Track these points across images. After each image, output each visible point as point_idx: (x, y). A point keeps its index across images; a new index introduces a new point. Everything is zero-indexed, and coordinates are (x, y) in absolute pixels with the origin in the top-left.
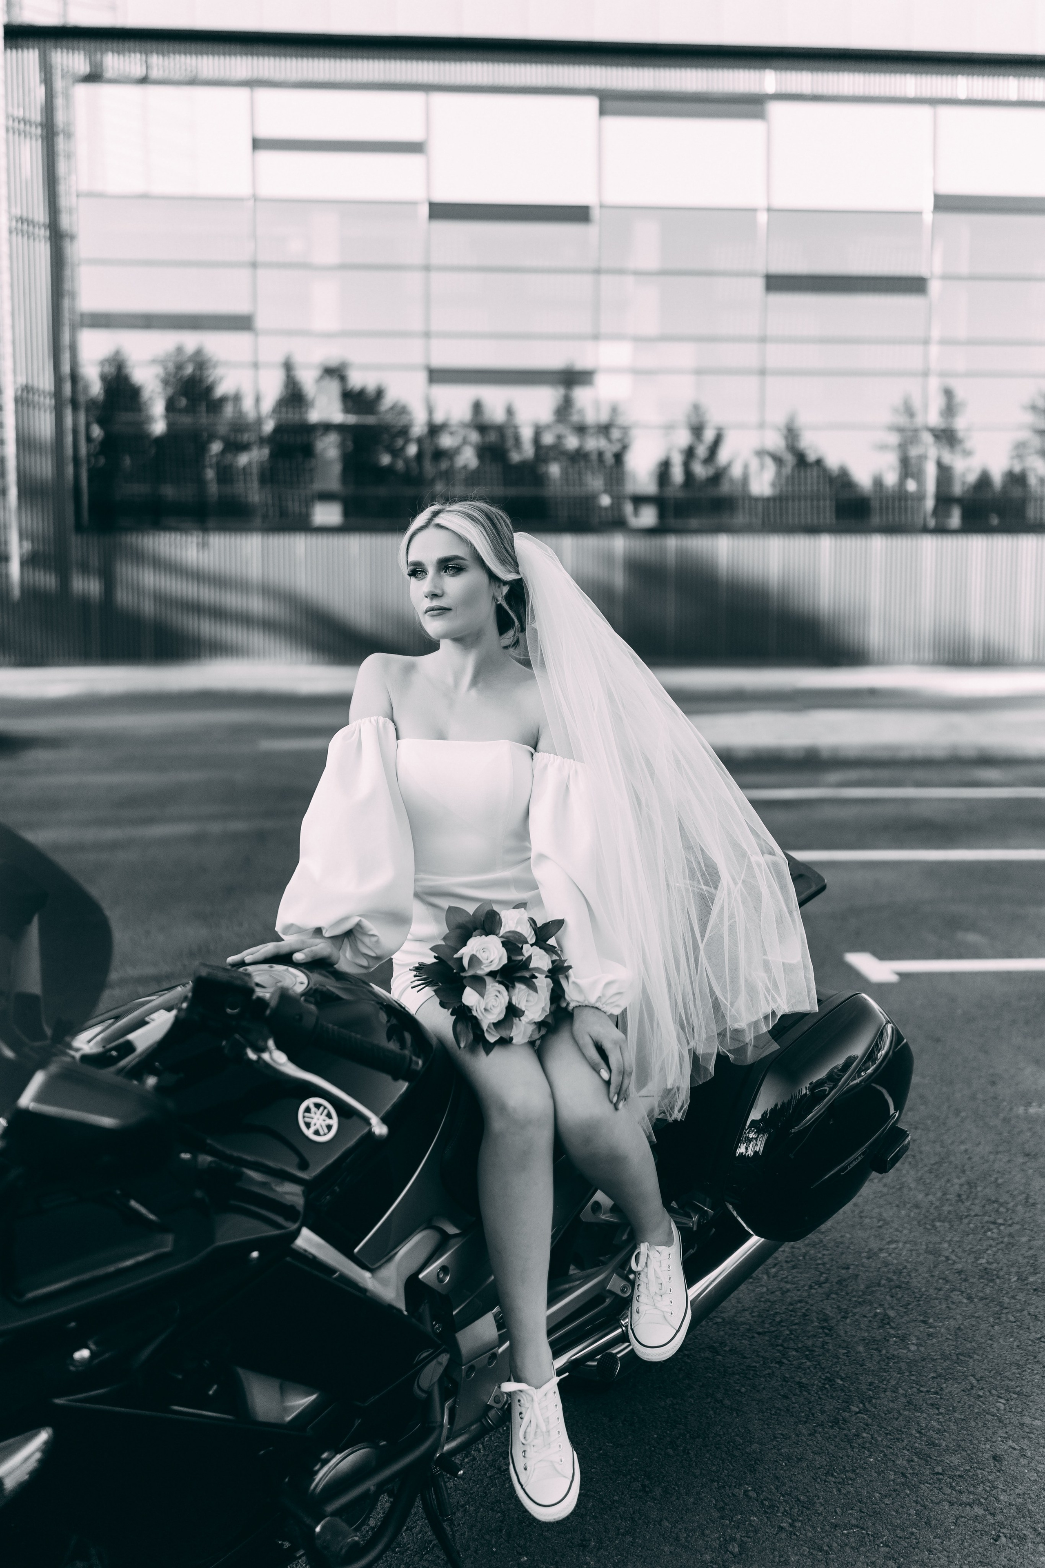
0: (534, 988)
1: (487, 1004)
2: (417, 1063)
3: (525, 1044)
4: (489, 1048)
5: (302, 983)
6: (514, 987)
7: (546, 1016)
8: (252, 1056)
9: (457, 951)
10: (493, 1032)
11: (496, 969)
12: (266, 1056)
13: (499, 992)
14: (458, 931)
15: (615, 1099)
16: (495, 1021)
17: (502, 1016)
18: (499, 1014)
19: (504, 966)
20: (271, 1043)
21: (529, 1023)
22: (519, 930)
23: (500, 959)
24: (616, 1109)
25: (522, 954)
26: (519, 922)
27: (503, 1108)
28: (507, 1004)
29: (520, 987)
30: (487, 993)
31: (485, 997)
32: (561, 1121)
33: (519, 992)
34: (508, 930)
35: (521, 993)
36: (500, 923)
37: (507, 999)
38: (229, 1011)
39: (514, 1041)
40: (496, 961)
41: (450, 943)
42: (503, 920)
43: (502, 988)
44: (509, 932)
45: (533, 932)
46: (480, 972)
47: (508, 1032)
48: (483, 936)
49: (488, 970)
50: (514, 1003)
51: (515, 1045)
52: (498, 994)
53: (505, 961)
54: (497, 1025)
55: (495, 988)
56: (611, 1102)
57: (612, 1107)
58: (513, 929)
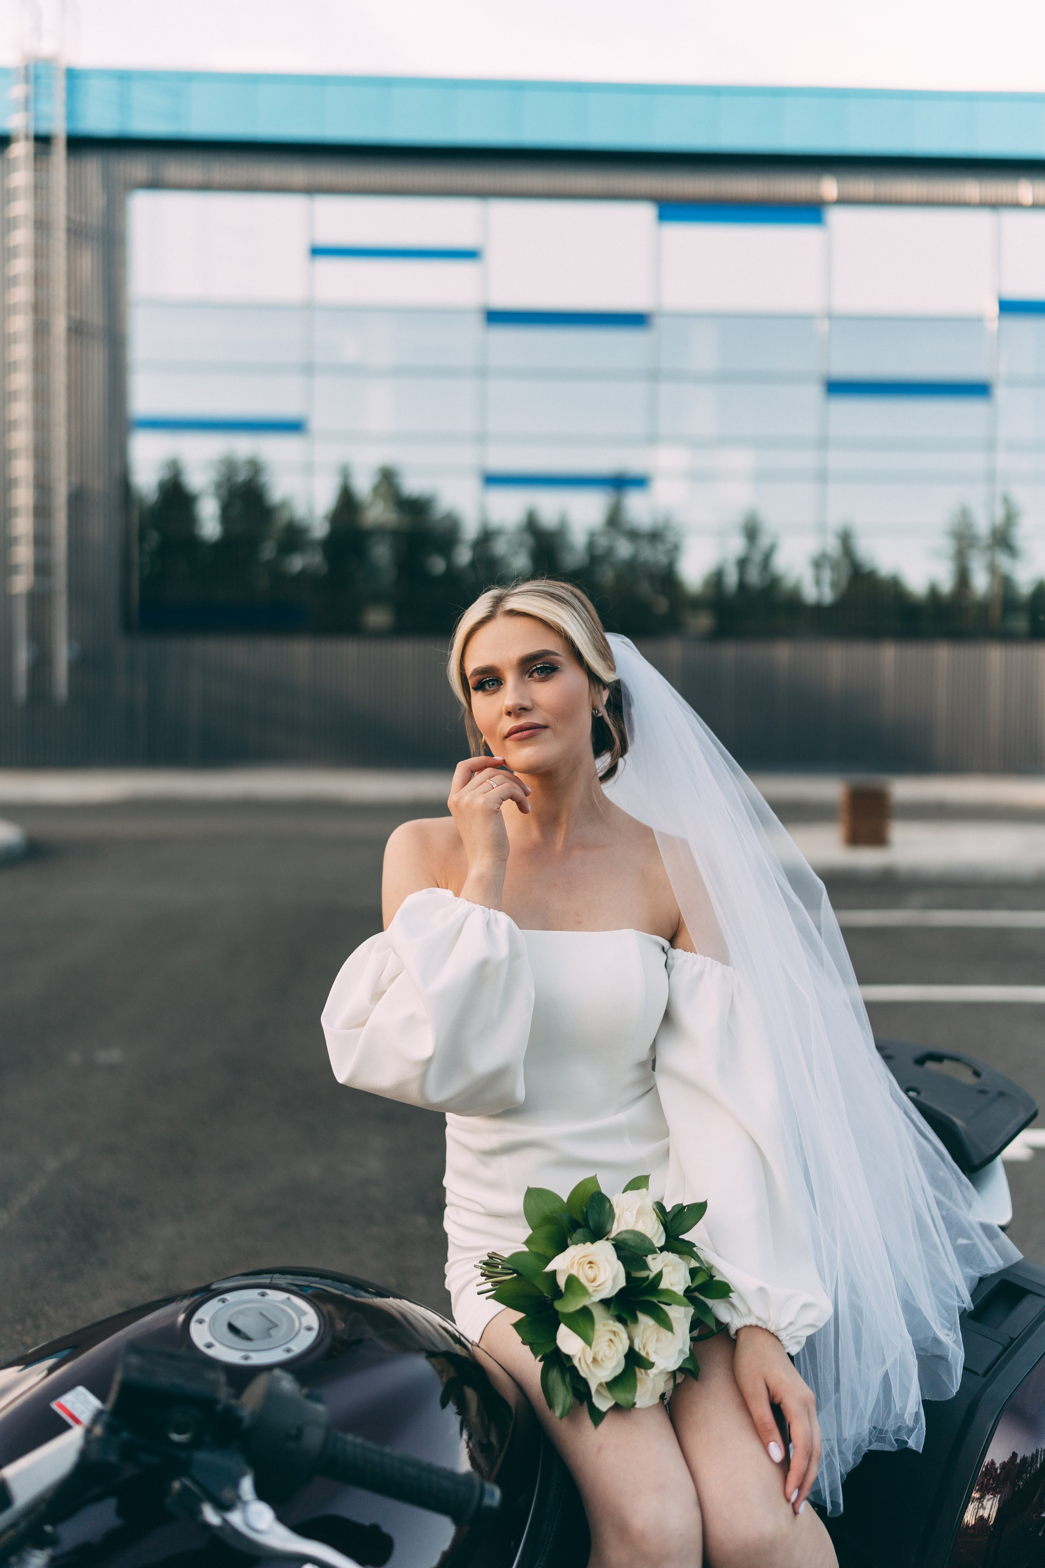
0: (664, 1322)
1: (596, 1353)
2: (492, 1495)
3: (654, 1406)
4: (597, 1417)
5: (309, 1329)
6: (635, 1320)
7: (685, 1361)
8: (211, 1516)
9: (548, 1260)
10: (606, 1393)
11: (609, 1296)
12: (235, 1518)
13: (614, 1333)
14: (547, 1228)
15: (793, 1498)
16: (609, 1379)
17: (619, 1370)
18: (615, 1368)
19: (622, 1291)
20: (247, 1485)
21: (661, 1373)
22: (640, 1228)
23: (615, 1279)
24: (796, 1513)
25: (646, 1267)
26: (640, 1212)
27: (623, 1529)
28: (626, 1349)
29: (645, 1321)
30: (596, 1337)
31: (593, 1344)
32: (713, 1543)
33: (644, 1330)
34: (623, 1228)
35: (648, 1332)
36: (612, 1215)
37: (627, 1343)
38: (176, 1437)
39: (637, 1406)
40: (609, 1283)
41: (535, 1249)
42: (616, 1211)
43: (619, 1327)
44: (627, 1232)
45: (662, 1228)
46: (586, 1302)
47: (629, 1397)
48: (588, 1244)
49: (597, 1298)
50: (637, 1349)
51: (639, 1409)
52: (613, 1338)
53: (622, 1283)
54: (613, 1385)
55: (608, 1328)
56: (788, 1500)
57: (789, 1509)
58: (630, 1228)
